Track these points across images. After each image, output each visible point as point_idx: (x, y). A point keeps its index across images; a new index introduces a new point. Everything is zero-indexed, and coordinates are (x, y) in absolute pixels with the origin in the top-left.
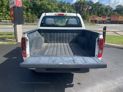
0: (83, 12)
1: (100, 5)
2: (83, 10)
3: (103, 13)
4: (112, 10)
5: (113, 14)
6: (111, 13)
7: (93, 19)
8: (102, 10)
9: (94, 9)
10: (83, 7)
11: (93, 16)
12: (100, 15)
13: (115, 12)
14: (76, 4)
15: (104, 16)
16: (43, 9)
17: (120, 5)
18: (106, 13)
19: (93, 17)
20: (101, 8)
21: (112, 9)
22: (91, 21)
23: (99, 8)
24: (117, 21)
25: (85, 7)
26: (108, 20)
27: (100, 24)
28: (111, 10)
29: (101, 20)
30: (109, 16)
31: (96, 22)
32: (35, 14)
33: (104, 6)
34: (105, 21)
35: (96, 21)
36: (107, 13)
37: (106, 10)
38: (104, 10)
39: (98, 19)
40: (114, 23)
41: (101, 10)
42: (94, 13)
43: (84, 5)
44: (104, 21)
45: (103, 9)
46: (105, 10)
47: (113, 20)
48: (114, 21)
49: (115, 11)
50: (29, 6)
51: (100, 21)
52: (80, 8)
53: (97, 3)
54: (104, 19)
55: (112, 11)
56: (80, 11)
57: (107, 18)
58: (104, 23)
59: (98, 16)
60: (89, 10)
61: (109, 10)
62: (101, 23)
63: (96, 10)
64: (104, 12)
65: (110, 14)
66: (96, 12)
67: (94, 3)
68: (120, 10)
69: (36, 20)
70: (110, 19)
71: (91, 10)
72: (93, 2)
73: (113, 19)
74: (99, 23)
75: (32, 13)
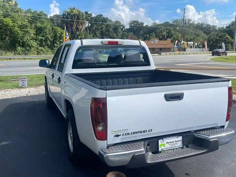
0: (78, 33)
1: (105, 20)
2: (77, 29)
3: (111, 35)
4: (124, 29)
5: (127, 36)
6: (123, 34)
8: (108, 29)
9: (95, 26)
10: (78, 23)
13: (129, 33)
14: (64, 18)
17: (136, 22)
18: (115, 35)
20: (107, 26)
21: (124, 27)
23: (104, 26)
25: (81, 24)
33: (111, 21)
36: (117, 35)
37: (115, 29)
38: (111, 30)
42: (95, 35)
43: (78, 18)
45: (110, 27)
46: (113, 30)
49: (129, 30)
52: (72, 26)
53: (99, 16)
55: (124, 31)
56: (72, 30)
61: (120, 30)
63: (99, 30)
64: (112, 32)
66: (98, 33)
67: (93, 16)
68: (137, 29)
72: (91, 14)
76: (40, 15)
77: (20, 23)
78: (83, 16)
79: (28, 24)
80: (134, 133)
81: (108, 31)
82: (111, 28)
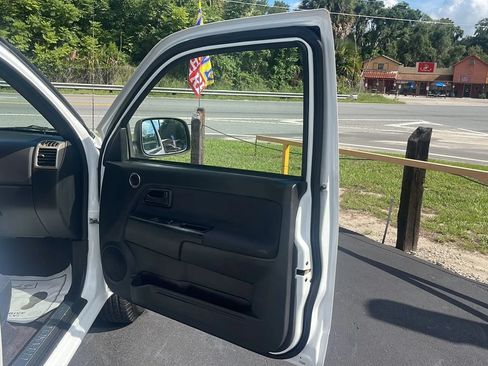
1: (414, 15)
3: (423, 51)
4: (460, 39)
5: (466, 55)
6: (456, 50)
7: (378, 75)
8: (418, 38)
9: (387, 30)
10: (335, 19)
11: (380, 61)
12: (408, 58)
13: (472, 48)
15: (426, 61)
16: (155, 23)
18: (434, 51)
19: (381, 67)
20: (416, 30)
21: (461, 33)
22: (371, 82)
23: (406, 30)
24: (481, 86)
26: (441, 78)
27: (408, 97)
28: (457, 37)
29: (412, 78)
30: (446, 64)
31: (389, 86)
32: (118, 44)
33: (428, 19)
34: (431, 82)
35: (392, 81)
36: (439, 52)
37: (437, 37)
38: (425, 39)
39: (400, 73)
40: (467, 95)
41: (415, 36)
42: (384, 50)
43: (337, 9)
44: (423, 84)
45: (424, 32)
46: (430, 38)
47: (465, 80)
48: (468, 86)
49: (472, 42)
50: (91, 8)
51: (409, 84)
53: (399, 6)
54: (425, 77)
55: (461, 43)
57: (439, 71)
58: (423, 93)
59: (403, 61)
60: (365, 36)
61: (447, 40)
62: (413, 93)
63: (395, 39)
64: (426, 44)
65: (453, 56)
67: (386, 7)
69: (123, 73)
70: (451, 78)
71: (373, 35)
72: (381, 3)
73: (462, 76)
74: (405, 92)
75: (103, 41)
82: (427, 36)
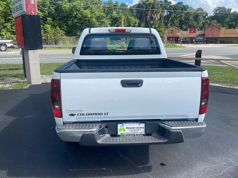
0: (152, 22)
1: (185, 8)
2: (152, 18)
3: (190, 23)
4: (206, 17)
5: (210, 24)
6: (205, 22)
7: (171, 35)
9: (174, 15)
10: (152, 12)
11: (172, 29)
12: (184, 27)
13: (212, 21)
14: (139, 7)
15: (192, 28)
16: (75, 17)
17: (222, 8)
18: (195, 23)
19: (172, 32)
20: (187, 14)
21: (207, 14)
22: (169, 39)
23: (183, 14)
24: (217, 38)
25: (156, 13)
26: (199, 35)
27: (185, 45)
28: (205, 16)
29: (187, 36)
30: (201, 29)
31: (177, 40)
32: (60, 27)
33: (192, 8)
34: (195, 38)
35: (178, 38)
36: (198, 24)
37: (196, 17)
38: (191, 18)
39: (182, 34)
40: (211, 43)
41: (186, 17)
42: (173, 24)
43: (153, 7)
44: (192, 39)
45: (190, 15)
46: (193, 18)
47: (210, 36)
48: (211, 38)
49: (212, 18)
50: (47, 12)
51: (186, 39)
52: (146, 15)
53: (179, 3)
54: (192, 35)
55: (207, 19)
56: (146, 19)
57: (198, 32)
58: (192, 42)
59: (182, 28)
60: (164, 18)
61: (201, 18)
62: (187, 43)
63: (177, 18)
64: (192, 20)
65: (204, 25)
66: (177, 21)
67: (173, 4)
68: (223, 16)
69: (63, 40)
70: (204, 35)
71: (168, 17)
72: (170, 2)
73: (209, 34)
74: (184, 42)
75: (53, 26)
76: (116, 6)
77: (97, 14)
78: (158, 4)
79: (104, 15)
80: (89, 114)
81: (188, 19)
82: (192, 16)
